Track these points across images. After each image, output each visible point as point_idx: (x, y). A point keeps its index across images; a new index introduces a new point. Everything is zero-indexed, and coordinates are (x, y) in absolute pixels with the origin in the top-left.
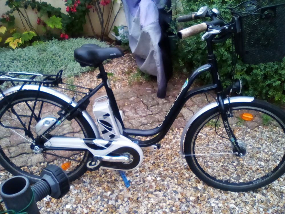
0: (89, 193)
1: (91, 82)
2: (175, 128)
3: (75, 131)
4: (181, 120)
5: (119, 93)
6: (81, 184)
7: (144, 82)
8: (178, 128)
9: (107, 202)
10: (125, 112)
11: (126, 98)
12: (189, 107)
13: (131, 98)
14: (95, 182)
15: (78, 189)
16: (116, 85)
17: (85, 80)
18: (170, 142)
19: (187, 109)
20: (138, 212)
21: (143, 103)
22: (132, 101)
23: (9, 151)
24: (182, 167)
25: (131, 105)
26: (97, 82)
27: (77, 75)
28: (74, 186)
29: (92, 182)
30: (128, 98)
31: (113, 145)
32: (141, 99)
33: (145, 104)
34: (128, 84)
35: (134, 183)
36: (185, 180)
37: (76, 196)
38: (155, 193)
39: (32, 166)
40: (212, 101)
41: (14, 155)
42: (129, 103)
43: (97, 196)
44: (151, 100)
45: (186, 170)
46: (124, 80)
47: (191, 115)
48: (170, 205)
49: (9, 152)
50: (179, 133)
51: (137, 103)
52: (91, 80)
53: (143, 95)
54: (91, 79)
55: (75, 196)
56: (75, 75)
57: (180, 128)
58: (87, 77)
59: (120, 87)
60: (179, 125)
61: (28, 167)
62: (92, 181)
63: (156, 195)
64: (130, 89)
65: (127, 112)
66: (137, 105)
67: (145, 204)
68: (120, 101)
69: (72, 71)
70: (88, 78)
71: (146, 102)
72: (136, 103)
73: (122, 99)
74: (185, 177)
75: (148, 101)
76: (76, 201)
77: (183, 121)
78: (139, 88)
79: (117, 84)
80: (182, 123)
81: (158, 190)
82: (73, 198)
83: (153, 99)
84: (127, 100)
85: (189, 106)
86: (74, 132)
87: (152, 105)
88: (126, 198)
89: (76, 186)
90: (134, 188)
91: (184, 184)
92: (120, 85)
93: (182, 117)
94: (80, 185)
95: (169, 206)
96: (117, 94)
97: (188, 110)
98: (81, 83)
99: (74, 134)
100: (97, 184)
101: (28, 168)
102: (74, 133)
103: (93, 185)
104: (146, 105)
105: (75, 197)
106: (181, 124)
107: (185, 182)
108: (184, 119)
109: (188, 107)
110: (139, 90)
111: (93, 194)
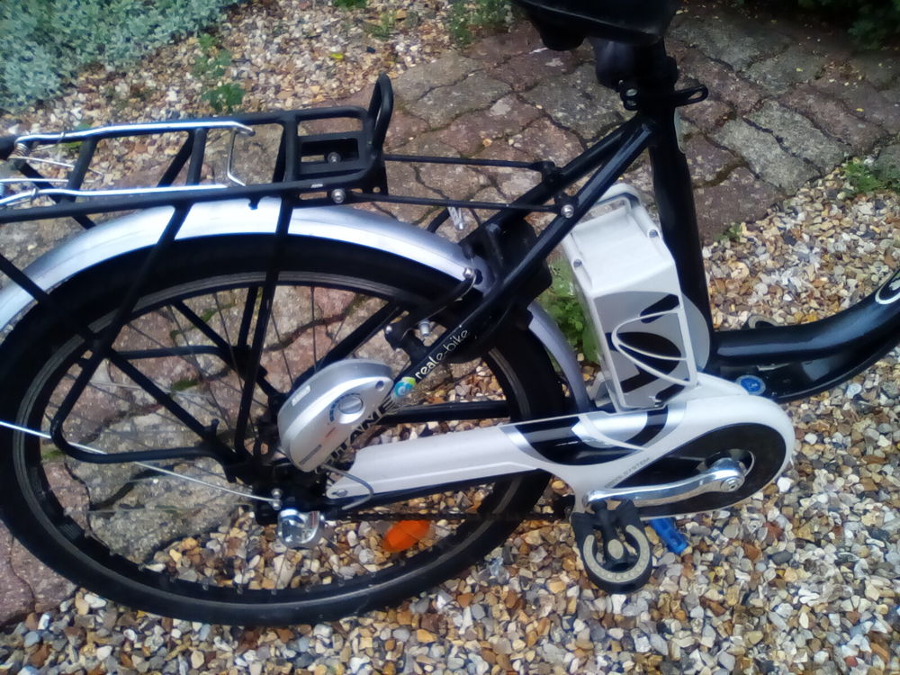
0: (529, 616)
1: (281, 50)
2: (739, 223)
3: (328, 313)
4: (744, 181)
5: (432, 89)
6: (474, 573)
7: (508, 19)
8: (748, 223)
9: (627, 643)
10: (498, 178)
11: (471, 111)
12: (750, 111)
13: (494, 107)
14: (532, 554)
15: (471, 603)
16: (400, 48)
17: (253, 45)
18: (745, 294)
19: (745, 124)
20: (776, 664)
21: (553, 123)
22: (503, 122)
23: (70, 473)
24: (847, 407)
25: (511, 142)
26: (310, 44)
27: (211, 24)
28: (448, 591)
29: (514, 556)
30: (482, 110)
31: (673, 428)
32: (540, 107)
33: (567, 129)
34: (446, 38)
35: (696, 524)
36: (888, 469)
37: (479, 640)
38: (800, 557)
39: (215, 530)
40: (824, 70)
41: (109, 492)
42: (495, 134)
43: (571, 622)
44: (582, 106)
45: (872, 419)
46: (420, 21)
47: (774, 152)
48: (886, 600)
49: (75, 477)
50: (764, 245)
51: (529, 125)
52: (278, 40)
53: (536, 84)
54: (275, 35)
55: (475, 642)
56: (201, 25)
57: (758, 223)
58: (254, 26)
59: (422, 59)
60: (750, 206)
61: (196, 537)
62: (515, 551)
63: (809, 565)
64: (465, 63)
65: (508, 177)
66: (533, 136)
67: (782, 617)
68: (453, 128)
69: (182, 11)
70: (260, 35)
71: (566, 119)
72: (524, 129)
73: (457, 116)
74: (879, 453)
75: (570, 110)
76: (491, 667)
77: (757, 186)
78: (506, 52)
79: (402, 44)
80: (757, 197)
81: (808, 541)
82: (471, 656)
83: (588, 96)
84: (479, 121)
85: (748, 108)
86: (325, 316)
87: (594, 127)
88: (694, 607)
89: (454, 589)
90: (708, 552)
91: (890, 489)
92: (414, 48)
93: (741, 166)
94: (470, 581)
95: (883, 607)
96: (425, 94)
97: (753, 128)
98: (244, 60)
99: (330, 328)
100: (542, 562)
101: (203, 545)
102: (325, 322)
103: (528, 568)
104: (574, 132)
105: (479, 646)
106: (757, 202)
107: (890, 479)
108: (757, 177)
109: (745, 113)
110: (507, 59)
111: (548, 616)
